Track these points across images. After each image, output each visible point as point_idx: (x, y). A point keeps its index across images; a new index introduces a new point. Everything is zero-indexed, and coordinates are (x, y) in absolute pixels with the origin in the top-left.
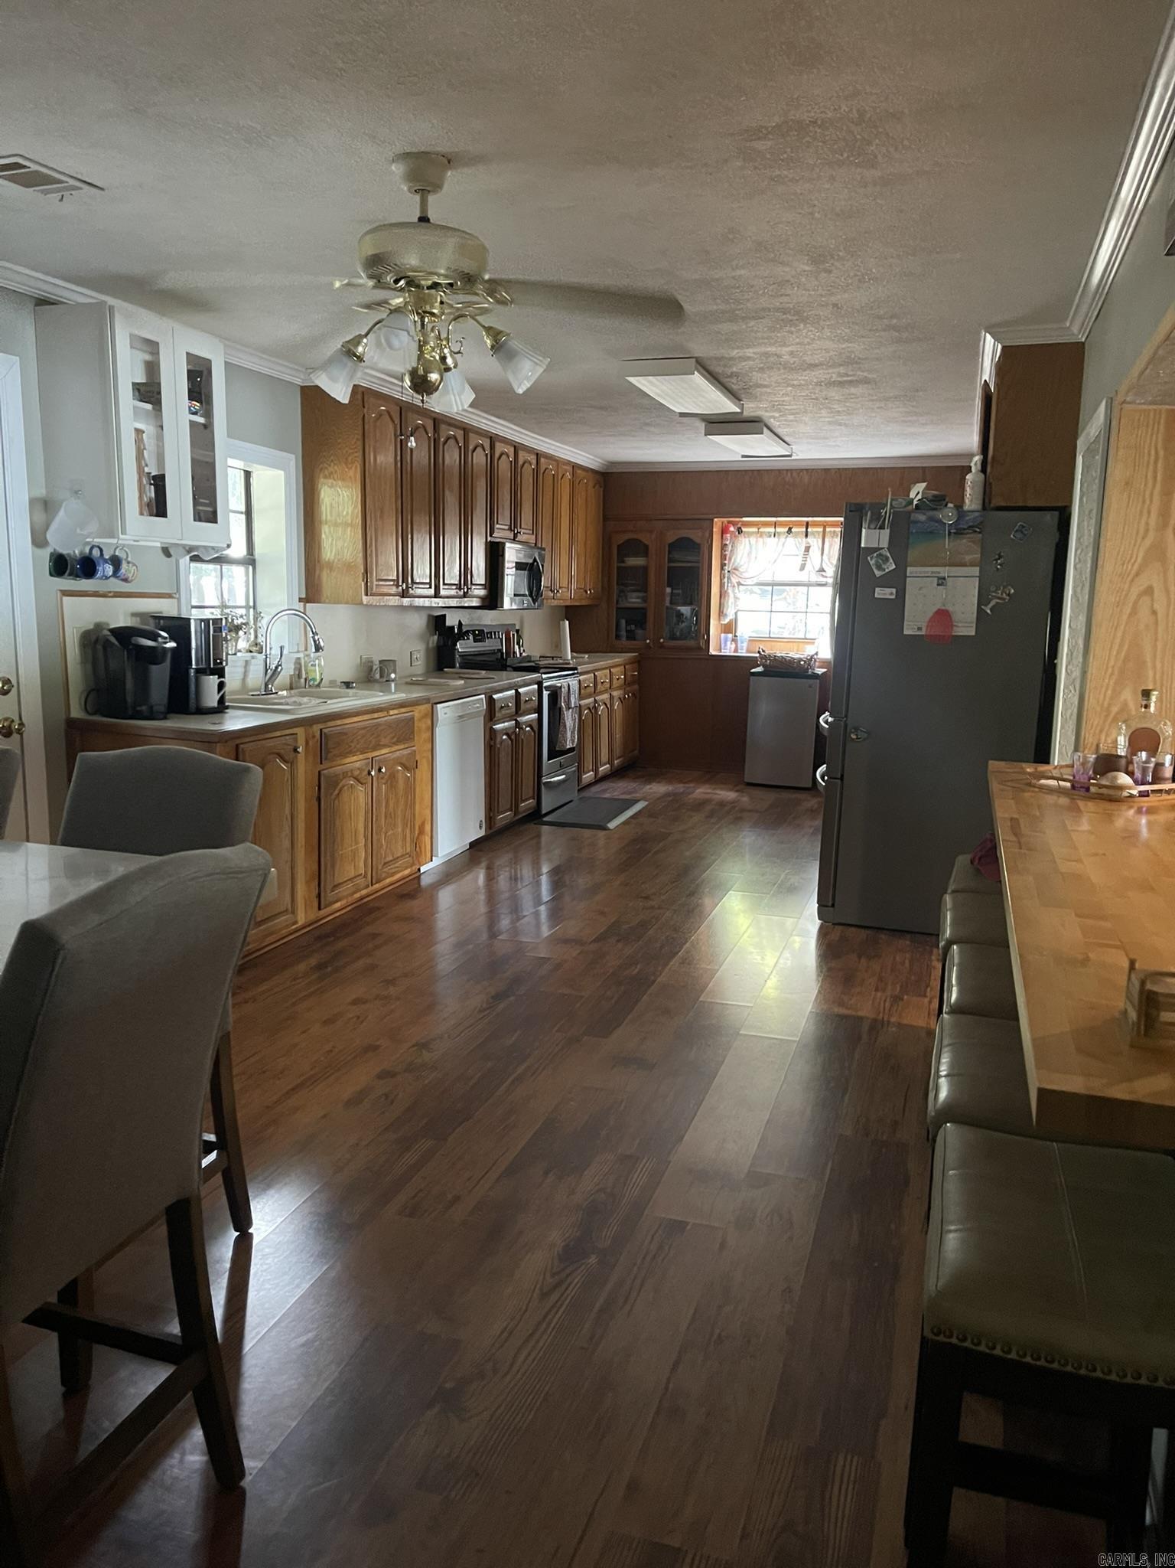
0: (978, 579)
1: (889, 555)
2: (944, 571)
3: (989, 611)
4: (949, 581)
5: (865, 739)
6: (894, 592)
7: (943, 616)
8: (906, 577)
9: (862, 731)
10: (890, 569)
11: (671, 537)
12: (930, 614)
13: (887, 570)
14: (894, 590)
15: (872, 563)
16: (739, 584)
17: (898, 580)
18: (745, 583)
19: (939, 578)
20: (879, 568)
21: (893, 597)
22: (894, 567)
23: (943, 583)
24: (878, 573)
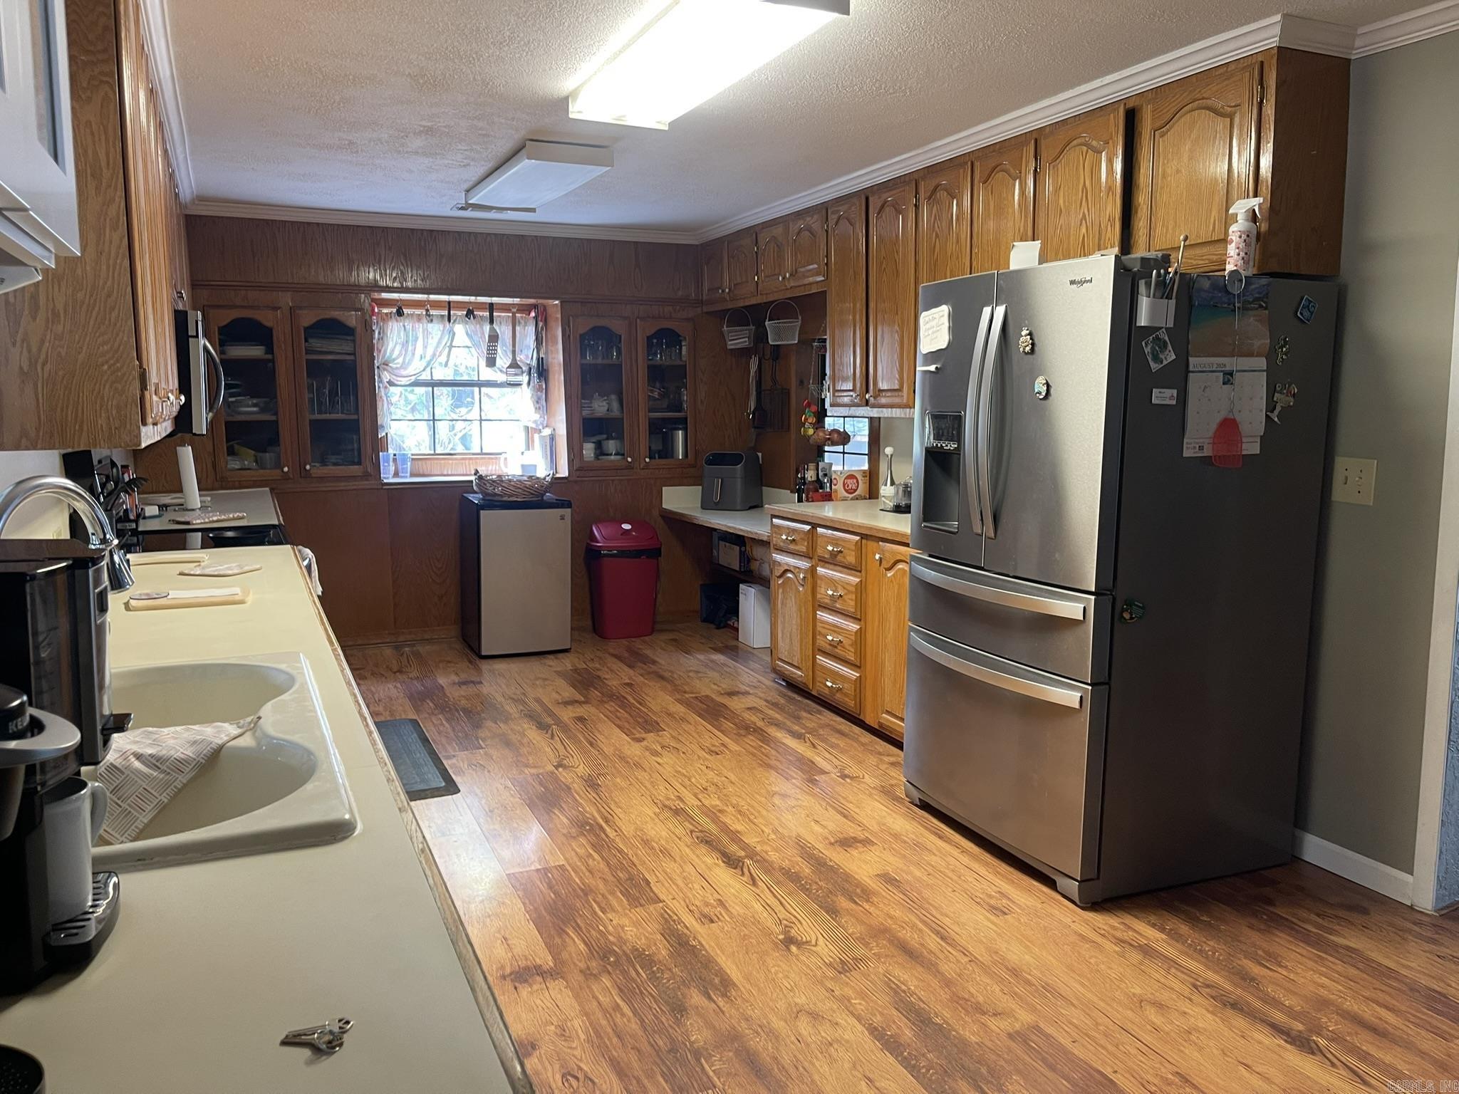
0: (1265, 373)
1: (1167, 338)
2: (1230, 363)
3: (1276, 419)
4: (1237, 376)
5: (1141, 617)
6: (1175, 395)
7: (1229, 428)
8: (1187, 371)
9: (1137, 606)
10: (1169, 360)
11: (308, 318)
12: (1214, 426)
13: (1165, 363)
14: (1175, 392)
15: (1147, 350)
16: (391, 383)
17: (1179, 376)
18: (399, 383)
19: (1225, 373)
20: (1156, 359)
21: (1174, 402)
22: (1174, 357)
23: (1229, 380)
24: (1154, 366)
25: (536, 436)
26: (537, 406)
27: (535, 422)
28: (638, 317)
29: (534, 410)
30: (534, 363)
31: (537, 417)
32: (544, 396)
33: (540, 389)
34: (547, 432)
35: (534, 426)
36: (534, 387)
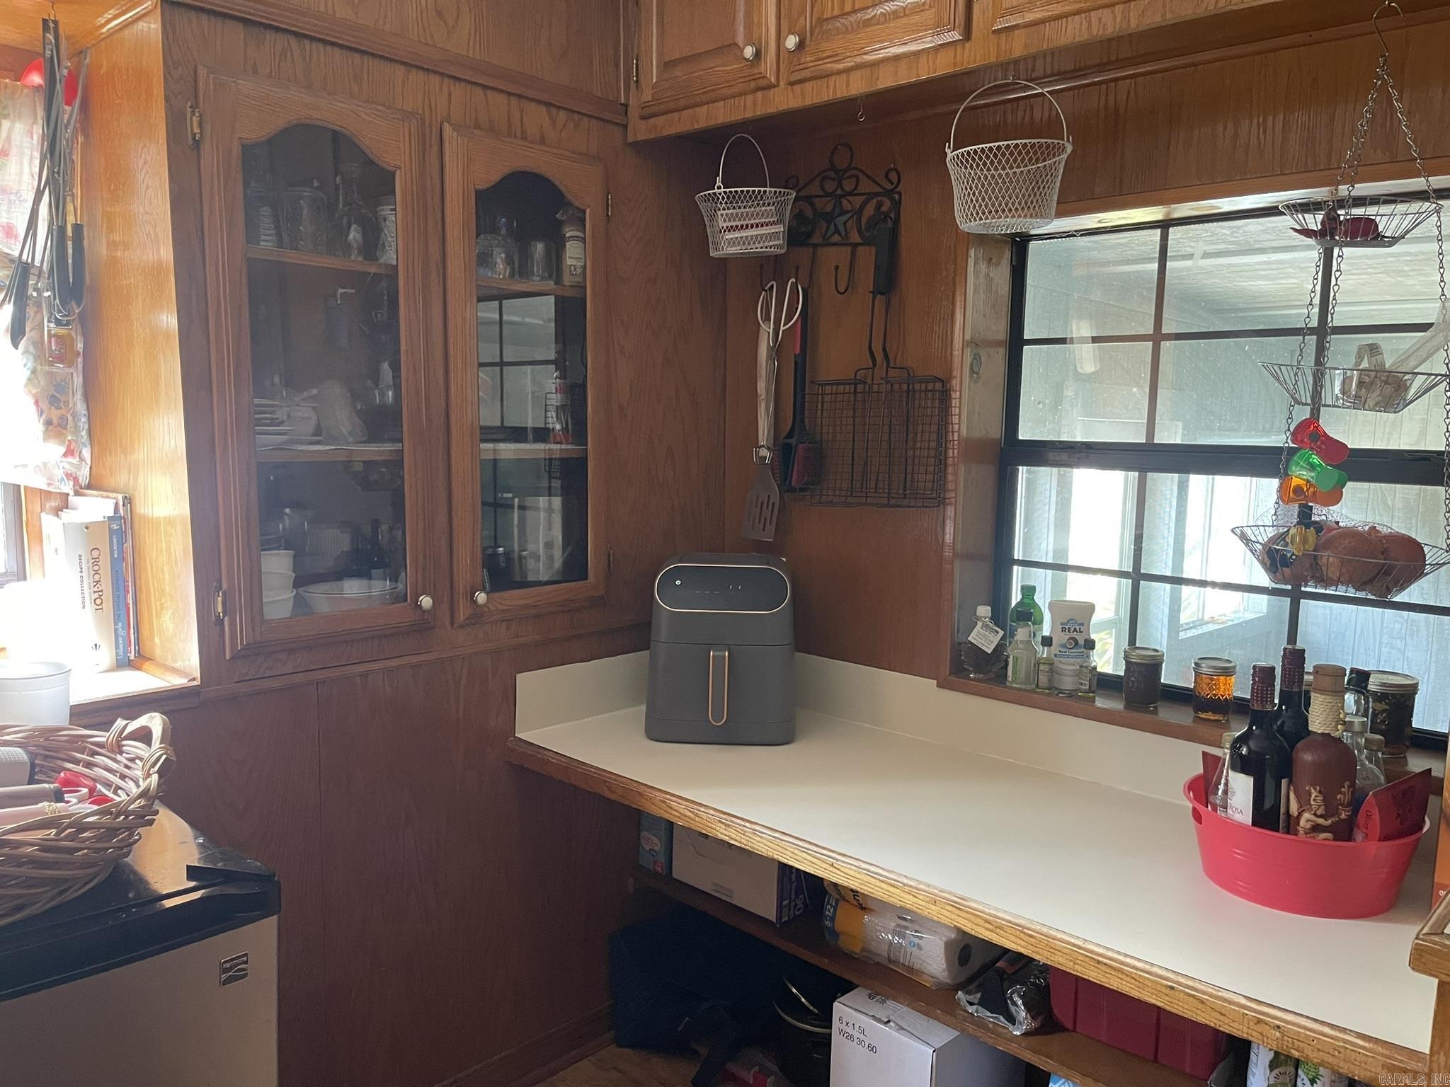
25: (51, 525)
26: (55, 415)
27: (44, 468)
28: (448, 119)
29: (38, 427)
30: (41, 252)
31: (55, 450)
32: (78, 380)
33: (63, 355)
34: (96, 508)
35: (41, 484)
36: (38, 344)
